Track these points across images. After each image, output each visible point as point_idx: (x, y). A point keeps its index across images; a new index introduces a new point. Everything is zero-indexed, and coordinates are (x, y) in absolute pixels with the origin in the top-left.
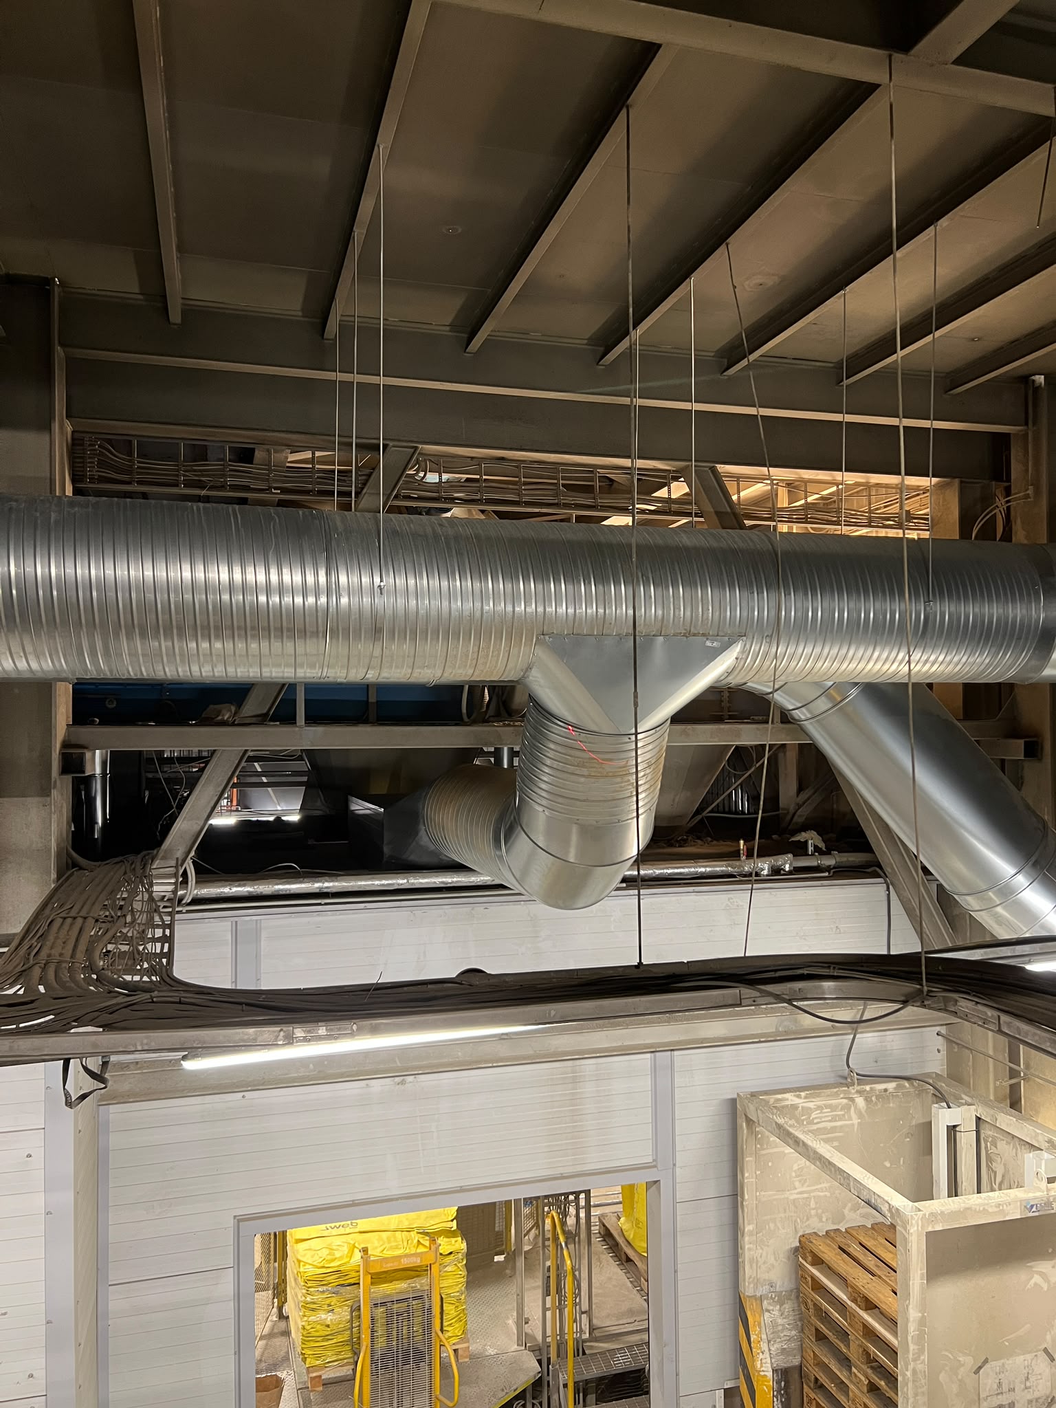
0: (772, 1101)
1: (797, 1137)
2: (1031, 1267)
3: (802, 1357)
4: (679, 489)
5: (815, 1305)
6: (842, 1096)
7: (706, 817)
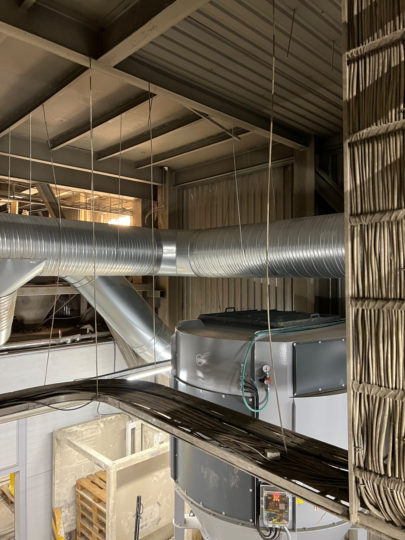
0: (67, 431)
1: (75, 444)
2: (154, 474)
3: (77, 526)
5: (81, 505)
6: (95, 424)
7: (50, 319)
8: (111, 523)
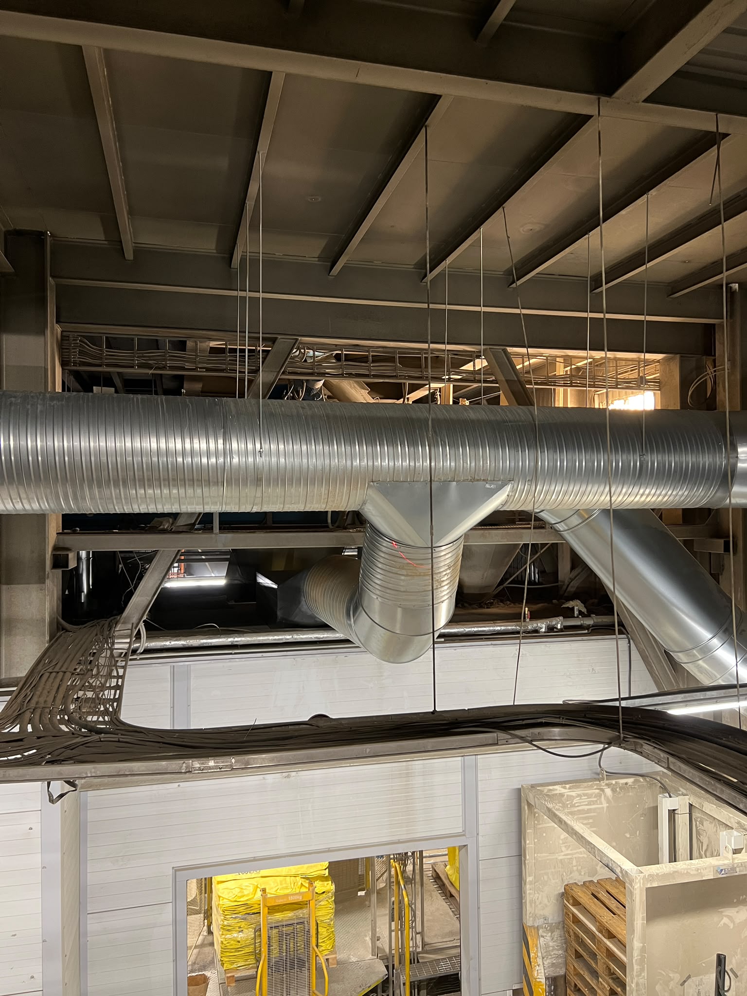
0: (545, 791)
1: (561, 818)
2: (722, 912)
3: (566, 969)
4: (480, 364)
5: (575, 933)
6: (595, 787)
7: (506, 587)
8: (637, 984)
